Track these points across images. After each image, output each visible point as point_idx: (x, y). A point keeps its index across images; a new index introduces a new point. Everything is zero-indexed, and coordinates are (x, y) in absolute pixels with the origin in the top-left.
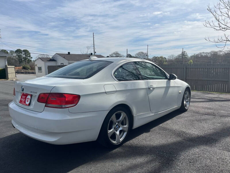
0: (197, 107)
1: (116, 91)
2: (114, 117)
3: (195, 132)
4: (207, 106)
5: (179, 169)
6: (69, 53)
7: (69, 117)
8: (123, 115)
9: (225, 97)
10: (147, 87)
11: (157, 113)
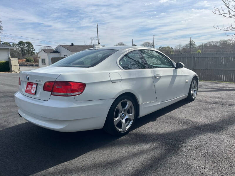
0: (204, 96)
1: (122, 80)
3: (201, 120)
4: (215, 95)
5: (185, 155)
6: (72, 44)
7: (76, 105)
8: (129, 104)
9: (234, 87)
10: (153, 76)
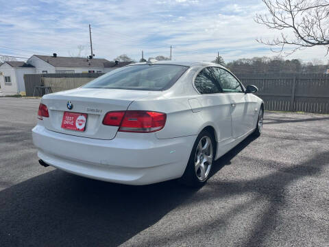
1: (202, 108)
2: (200, 143)
6: (55, 55)
8: (208, 142)
10: (230, 103)
11: (237, 139)
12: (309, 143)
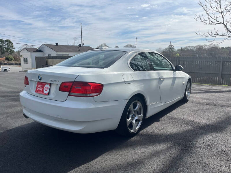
1: (134, 81)
2: (131, 106)
3: (203, 120)
5: (199, 155)
6: (57, 44)
8: (139, 105)
9: (219, 89)
10: (159, 78)
11: (165, 103)
12: (224, 109)
